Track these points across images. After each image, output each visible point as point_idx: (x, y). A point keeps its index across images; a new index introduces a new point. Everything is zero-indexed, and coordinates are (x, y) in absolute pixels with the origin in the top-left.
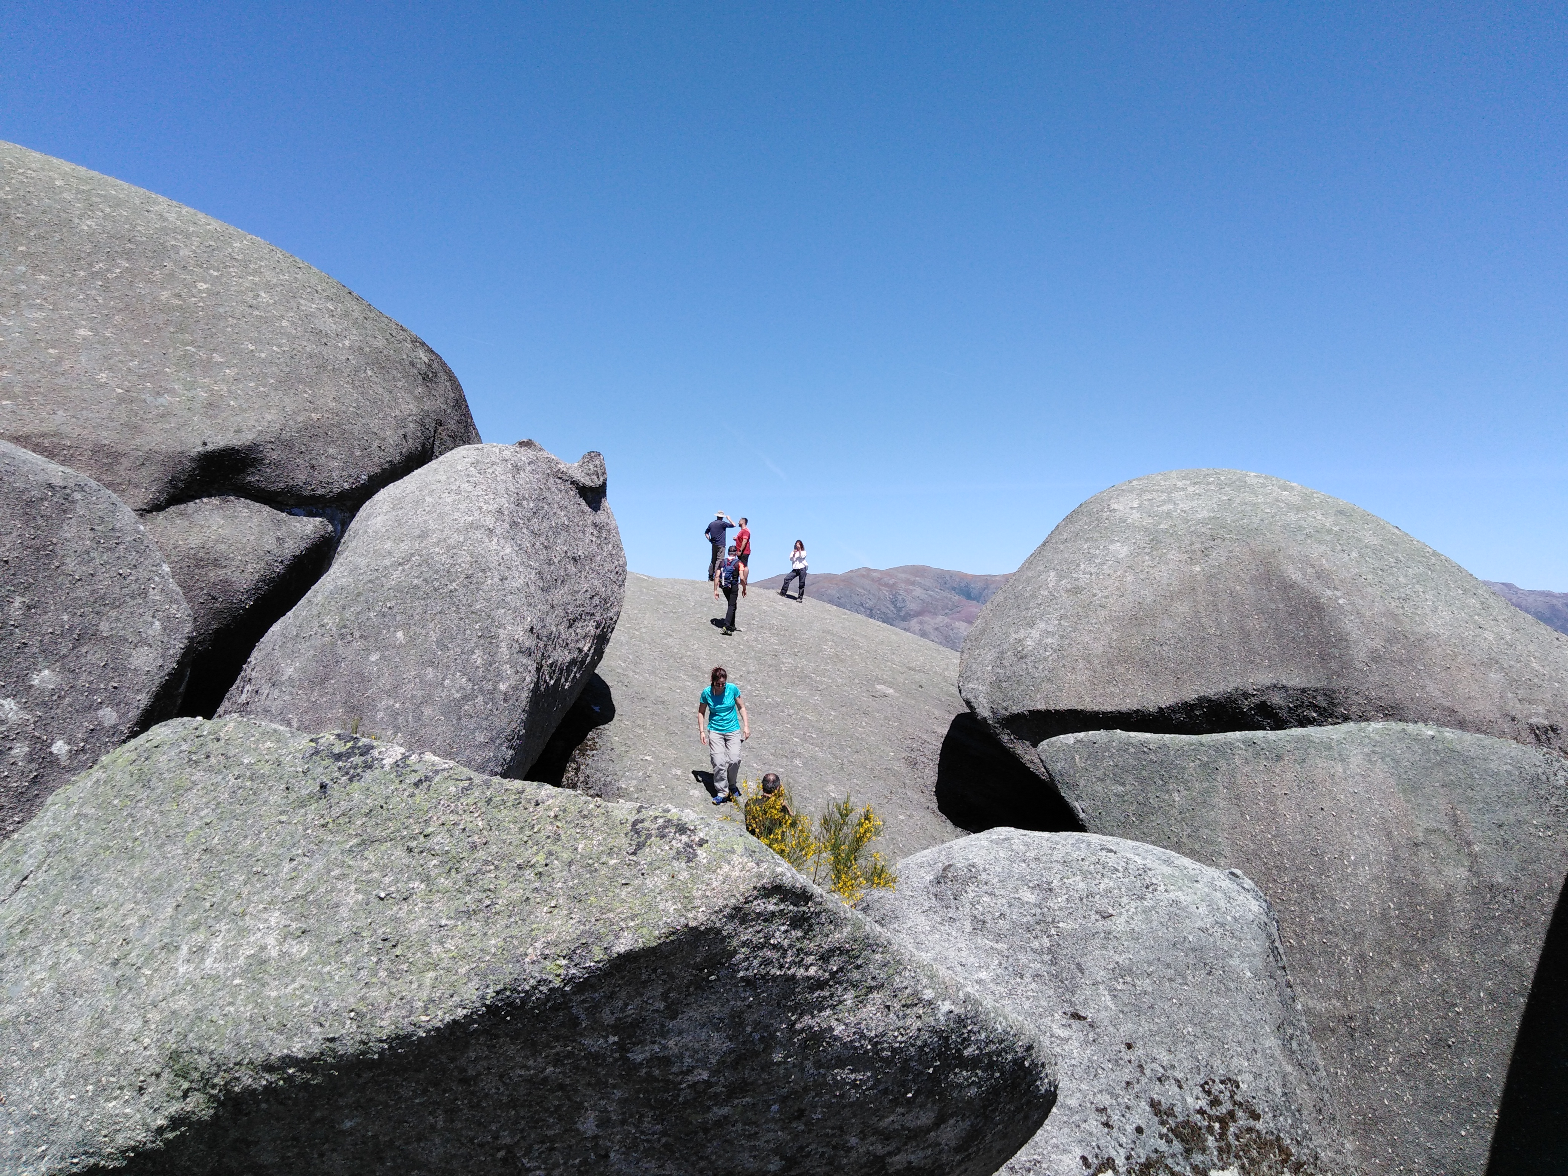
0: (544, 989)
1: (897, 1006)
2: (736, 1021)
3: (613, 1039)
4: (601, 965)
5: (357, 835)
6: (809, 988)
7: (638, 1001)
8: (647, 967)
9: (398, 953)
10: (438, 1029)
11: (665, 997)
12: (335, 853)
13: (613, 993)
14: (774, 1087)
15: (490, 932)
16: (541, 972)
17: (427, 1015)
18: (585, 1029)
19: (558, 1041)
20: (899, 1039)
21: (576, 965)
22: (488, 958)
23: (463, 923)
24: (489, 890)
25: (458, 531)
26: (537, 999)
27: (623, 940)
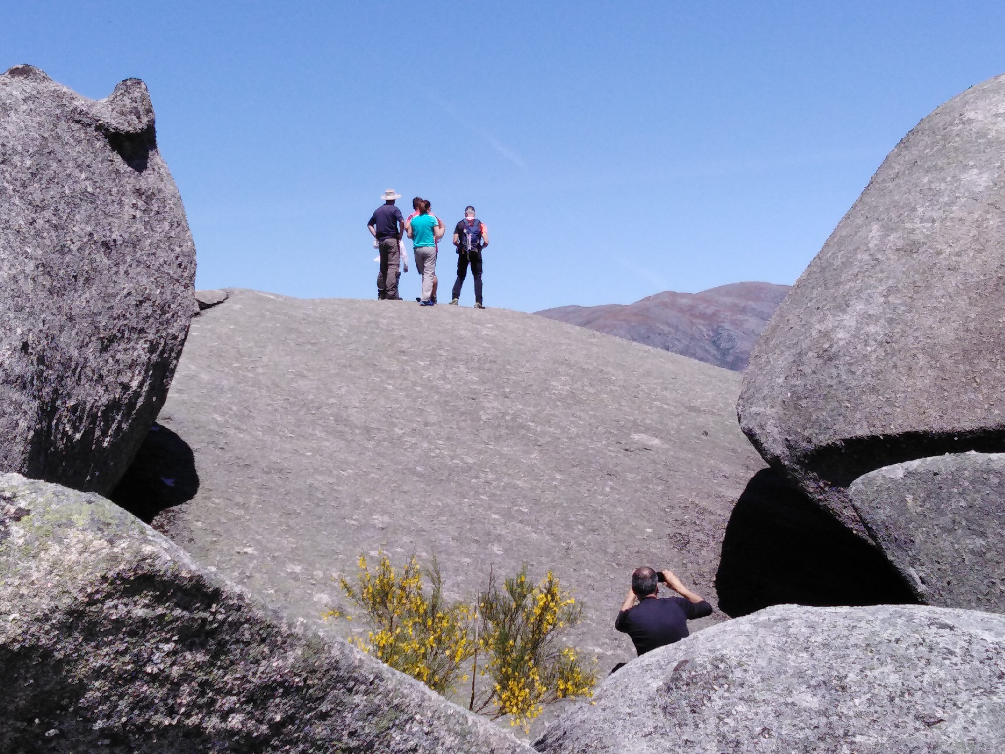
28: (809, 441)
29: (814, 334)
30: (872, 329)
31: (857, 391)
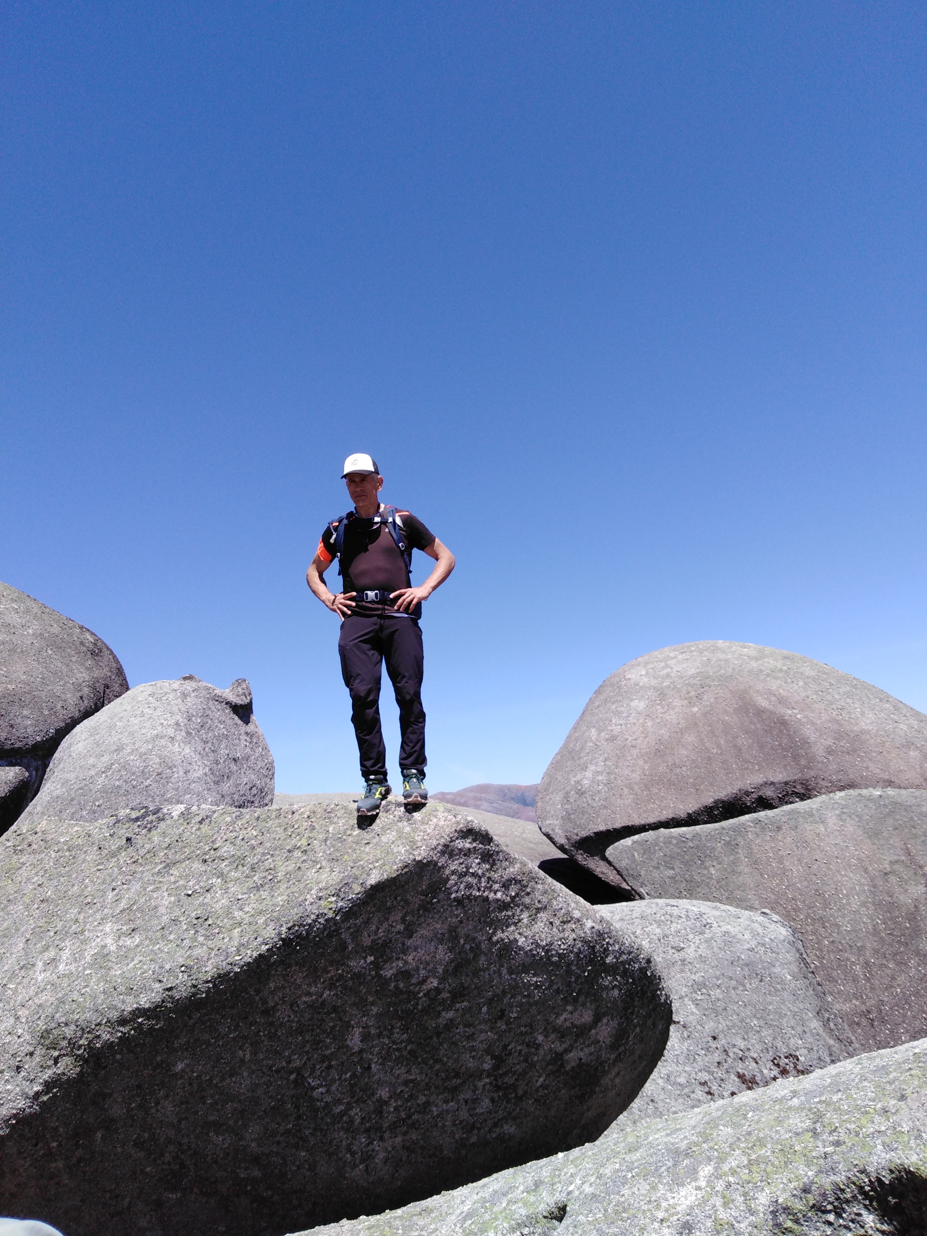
0: (322, 920)
1: (557, 922)
2: (453, 935)
3: (371, 959)
4: (359, 896)
5: (161, 862)
6: (498, 909)
7: (385, 925)
8: (390, 896)
9: (210, 923)
10: (249, 963)
11: (403, 920)
12: (147, 876)
13: (369, 919)
14: (482, 991)
15: (276, 894)
16: (318, 909)
17: (240, 955)
18: (351, 952)
19: (332, 966)
20: (562, 947)
21: (342, 900)
22: (278, 909)
23: (254, 895)
24: (270, 869)
25: (147, 742)
26: (318, 929)
27: (373, 876)
28: (577, 835)
29: (572, 783)
30: (600, 778)
31: (597, 808)
